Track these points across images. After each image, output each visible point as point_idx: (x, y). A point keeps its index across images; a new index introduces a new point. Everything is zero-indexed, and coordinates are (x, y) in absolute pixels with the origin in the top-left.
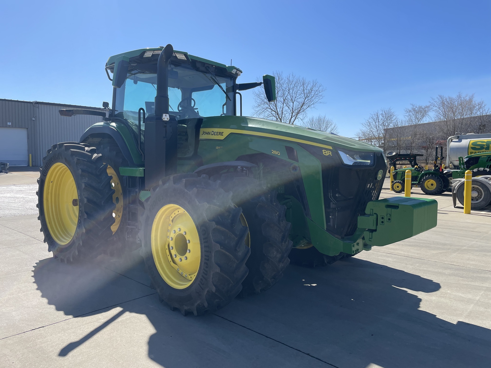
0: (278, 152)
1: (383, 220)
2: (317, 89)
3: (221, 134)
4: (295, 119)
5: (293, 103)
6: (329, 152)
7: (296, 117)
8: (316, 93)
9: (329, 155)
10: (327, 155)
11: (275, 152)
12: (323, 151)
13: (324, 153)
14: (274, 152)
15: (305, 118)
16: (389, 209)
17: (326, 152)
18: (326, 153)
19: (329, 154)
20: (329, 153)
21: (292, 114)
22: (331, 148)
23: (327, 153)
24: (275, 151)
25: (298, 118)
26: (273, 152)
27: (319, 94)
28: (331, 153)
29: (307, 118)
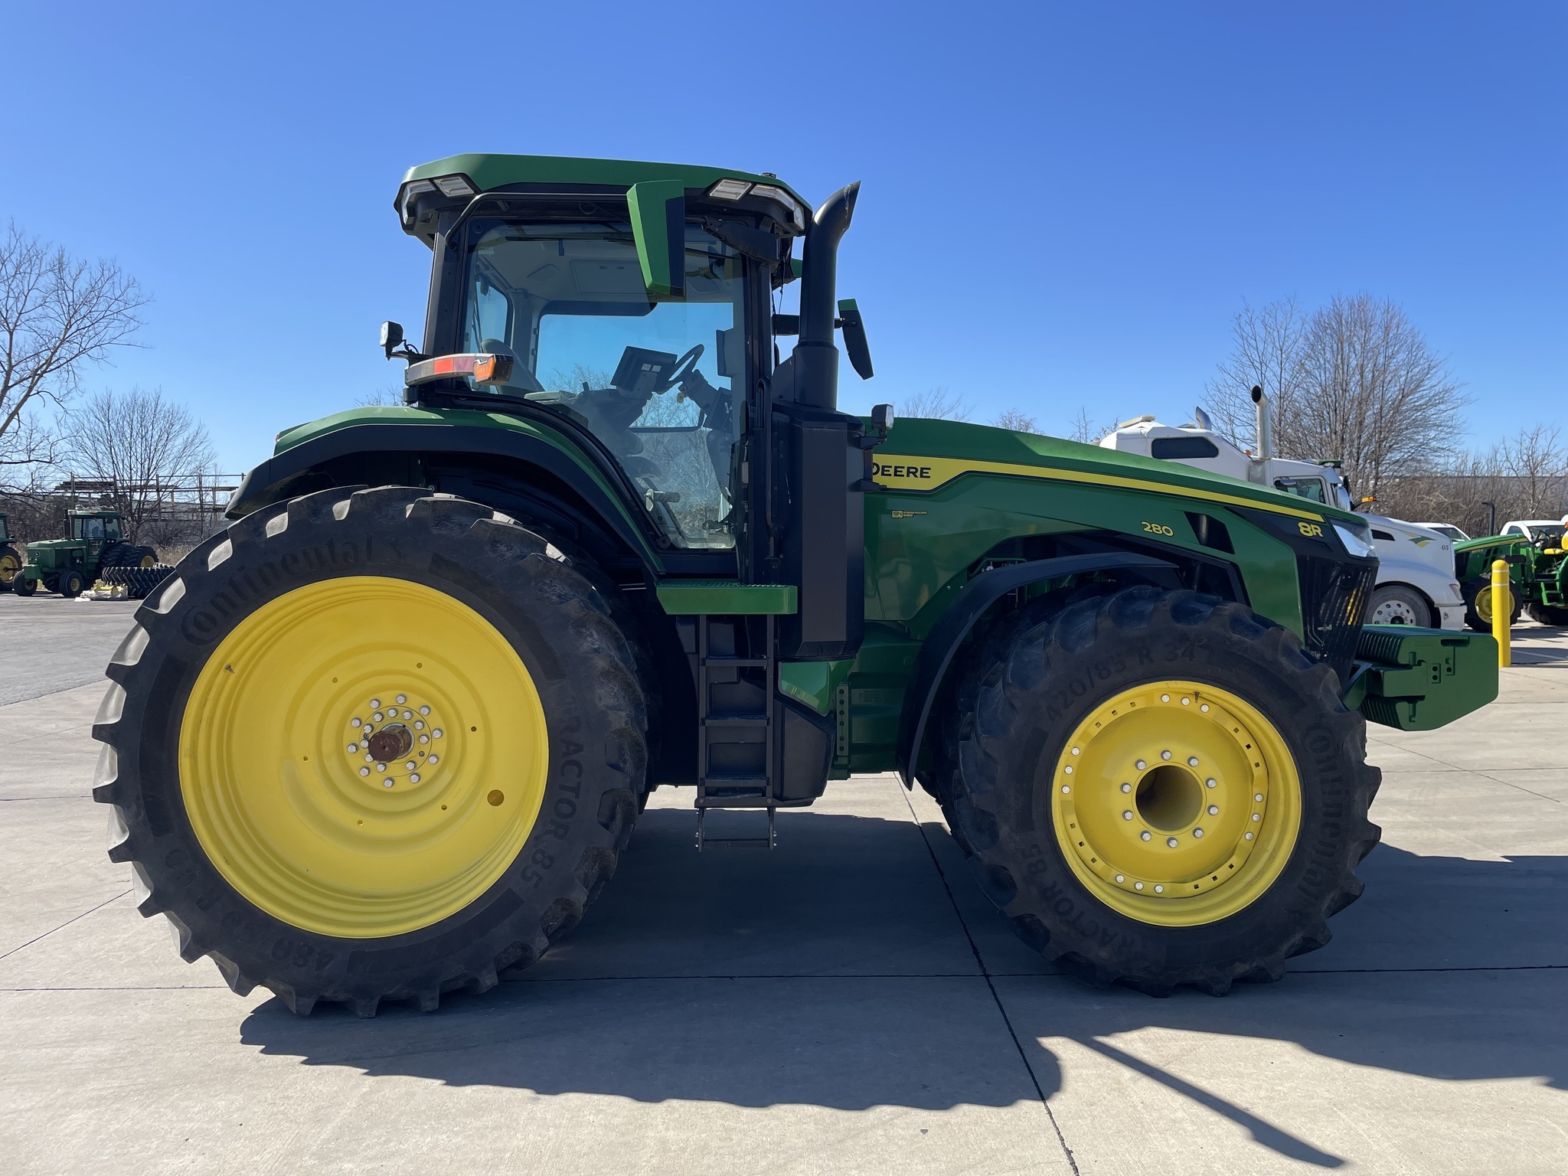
0: (1164, 528)
1: (1436, 673)
2: (118, 293)
3: (923, 473)
4: (28, 395)
5: (11, 334)
6: (1316, 529)
7: (31, 389)
8: (114, 308)
9: (1315, 534)
10: (1310, 534)
11: (1154, 529)
12: (1300, 524)
13: (1302, 530)
14: (1151, 528)
15: (74, 394)
16: (1450, 648)
17: (1307, 527)
18: (1308, 529)
19: (1317, 533)
20: (1314, 531)
21: (8, 374)
22: (1319, 518)
23: (1311, 531)
24: (1153, 525)
25: (38, 393)
26: (1149, 527)
27: (129, 312)
28: (1319, 531)
29: (81, 394)
